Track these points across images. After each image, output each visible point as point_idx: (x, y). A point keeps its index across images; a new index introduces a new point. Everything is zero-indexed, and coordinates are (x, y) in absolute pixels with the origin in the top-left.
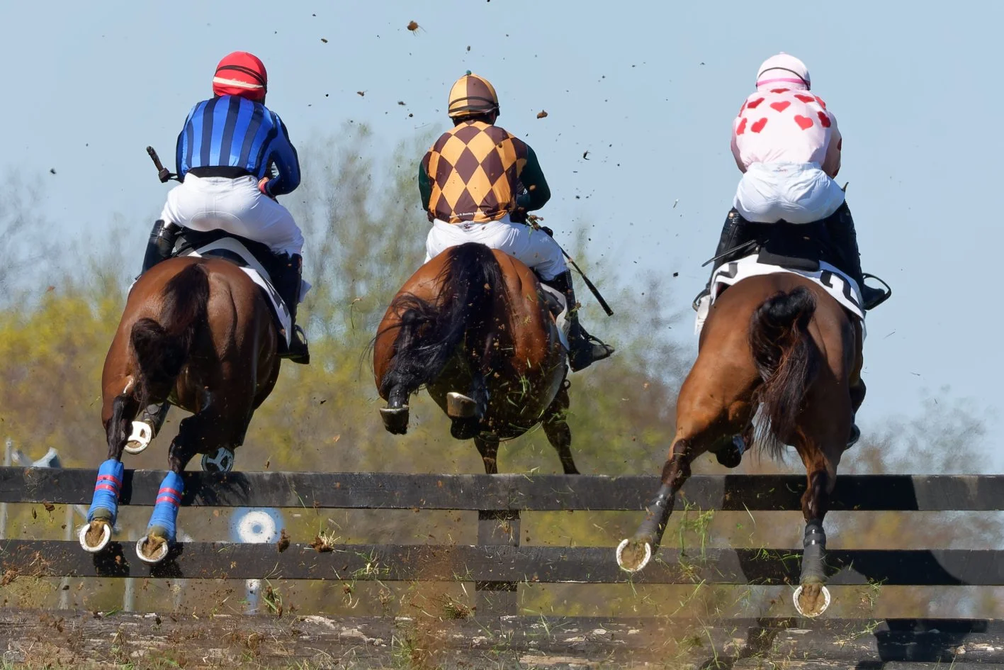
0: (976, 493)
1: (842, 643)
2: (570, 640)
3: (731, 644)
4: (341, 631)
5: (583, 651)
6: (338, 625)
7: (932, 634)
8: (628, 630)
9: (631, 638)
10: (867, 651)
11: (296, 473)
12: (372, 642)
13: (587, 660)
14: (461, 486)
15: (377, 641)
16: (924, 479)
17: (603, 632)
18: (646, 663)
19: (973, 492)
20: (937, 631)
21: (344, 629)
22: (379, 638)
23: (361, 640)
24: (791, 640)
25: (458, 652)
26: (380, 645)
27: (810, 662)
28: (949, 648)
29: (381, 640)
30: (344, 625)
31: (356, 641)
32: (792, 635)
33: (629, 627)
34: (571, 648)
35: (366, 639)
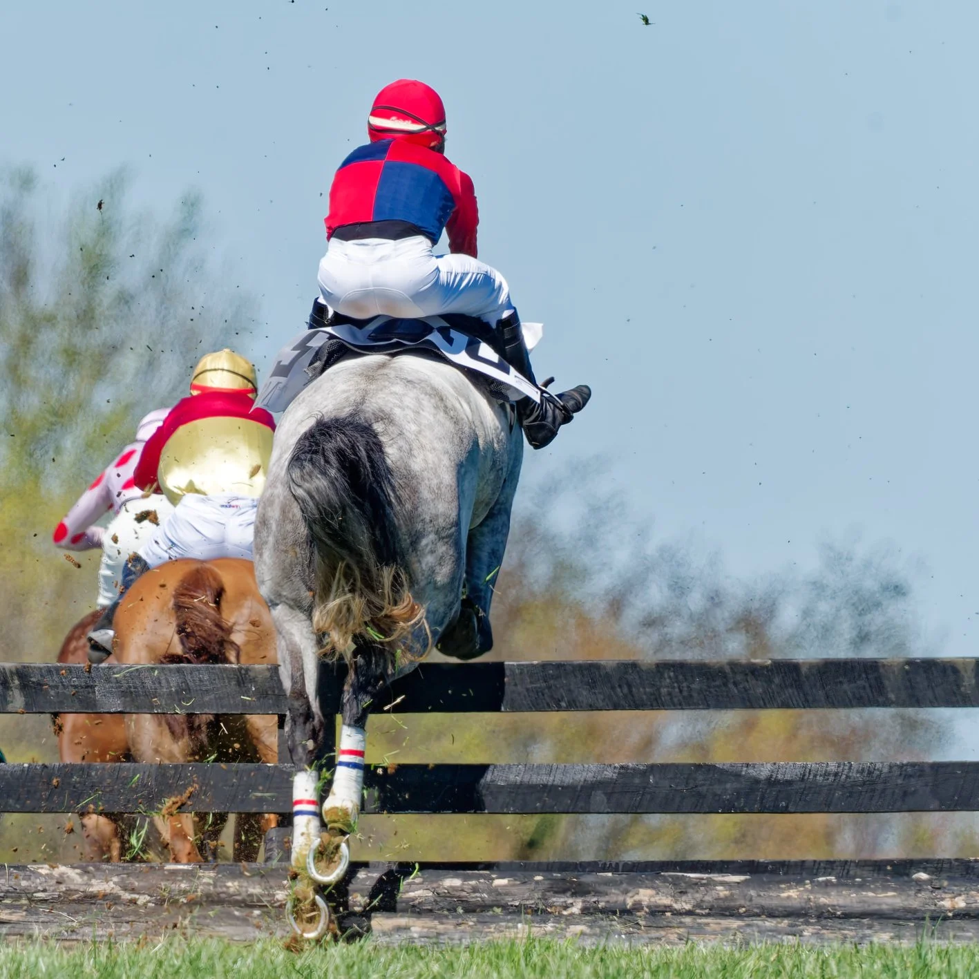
0: (973, 681)
1: (793, 893)
2: (412, 894)
3: (637, 898)
4: (92, 885)
5: (431, 911)
6: (86, 878)
7: (918, 881)
8: (493, 879)
9: (496, 892)
10: (829, 906)
11: (19, 666)
12: (133, 902)
13: (436, 922)
14: (253, 680)
15: (142, 899)
16: (899, 664)
17: (457, 882)
18: (520, 925)
19: (968, 680)
20: (923, 876)
21: (93, 881)
22: (144, 894)
23: (119, 897)
24: (721, 891)
25: (257, 912)
26: (145, 905)
27: (748, 921)
28: (943, 899)
29: (148, 898)
30: (94, 877)
31: (113, 899)
32: (722, 883)
33: (494, 876)
34: (414, 906)
35: (127, 896)
